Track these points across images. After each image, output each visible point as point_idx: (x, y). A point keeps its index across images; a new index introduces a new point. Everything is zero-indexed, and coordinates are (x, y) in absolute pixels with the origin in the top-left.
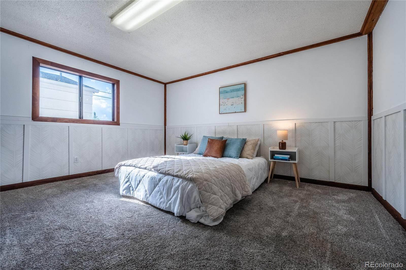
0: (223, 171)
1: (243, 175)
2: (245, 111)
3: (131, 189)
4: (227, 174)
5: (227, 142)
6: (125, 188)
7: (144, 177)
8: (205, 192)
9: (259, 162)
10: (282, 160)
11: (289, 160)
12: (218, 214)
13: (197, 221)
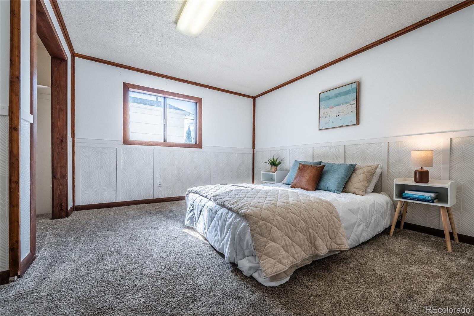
0: (296, 208)
1: (334, 218)
2: (358, 122)
3: (194, 219)
4: (303, 214)
5: (325, 169)
6: (189, 218)
7: (204, 207)
8: (259, 236)
9: (374, 201)
10: (418, 200)
11: (433, 202)
12: (274, 271)
13: (250, 275)
